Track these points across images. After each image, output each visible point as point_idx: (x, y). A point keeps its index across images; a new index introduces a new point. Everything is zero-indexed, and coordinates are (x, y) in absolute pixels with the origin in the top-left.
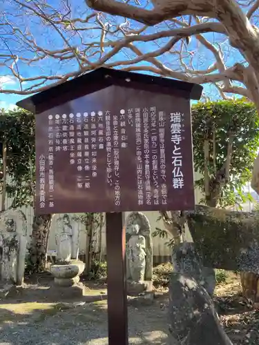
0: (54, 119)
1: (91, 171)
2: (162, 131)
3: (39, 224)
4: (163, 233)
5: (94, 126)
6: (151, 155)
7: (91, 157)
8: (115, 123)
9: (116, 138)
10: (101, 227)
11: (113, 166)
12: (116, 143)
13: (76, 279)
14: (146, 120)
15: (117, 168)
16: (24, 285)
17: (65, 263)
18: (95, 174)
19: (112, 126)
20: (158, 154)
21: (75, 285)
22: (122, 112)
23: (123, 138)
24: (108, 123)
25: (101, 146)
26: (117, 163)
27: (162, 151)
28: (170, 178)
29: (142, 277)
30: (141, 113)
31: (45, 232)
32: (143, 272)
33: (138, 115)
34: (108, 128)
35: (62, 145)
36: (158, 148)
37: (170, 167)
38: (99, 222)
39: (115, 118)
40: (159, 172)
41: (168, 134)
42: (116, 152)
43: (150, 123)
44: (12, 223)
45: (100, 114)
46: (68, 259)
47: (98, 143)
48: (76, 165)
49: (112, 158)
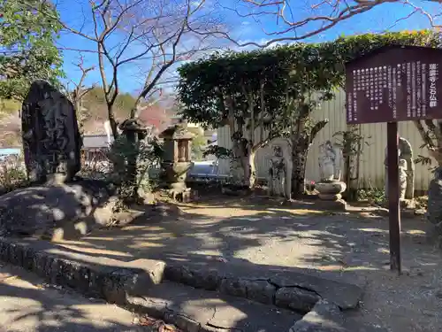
0: (357, 73)
1: (379, 100)
2: (424, 75)
3: (297, 152)
4: (427, 160)
5: (380, 75)
6: (416, 89)
7: (378, 92)
8: (394, 72)
9: (394, 80)
10: (359, 155)
11: (392, 96)
12: (394, 84)
13: (339, 196)
14: (414, 69)
15: (395, 98)
16: (291, 200)
17: (329, 182)
18: (381, 102)
19: (392, 74)
20: (421, 88)
21: (338, 200)
22: (399, 65)
23: (399, 80)
24: (390, 73)
25: (385, 86)
26: (395, 95)
27: (424, 86)
28: (428, 101)
29: (403, 195)
30: (411, 65)
31: (303, 160)
32: (404, 192)
33: (409, 67)
34: (389, 76)
35: (361, 87)
36: (421, 85)
37: (428, 94)
38: (357, 149)
39: (394, 69)
40: (421, 98)
41: (428, 77)
42: (394, 89)
43: (416, 71)
44: (279, 150)
45: (385, 67)
46: (331, 179)
47: (383, 85)
48: (370, 97)
49: (392, 93)
